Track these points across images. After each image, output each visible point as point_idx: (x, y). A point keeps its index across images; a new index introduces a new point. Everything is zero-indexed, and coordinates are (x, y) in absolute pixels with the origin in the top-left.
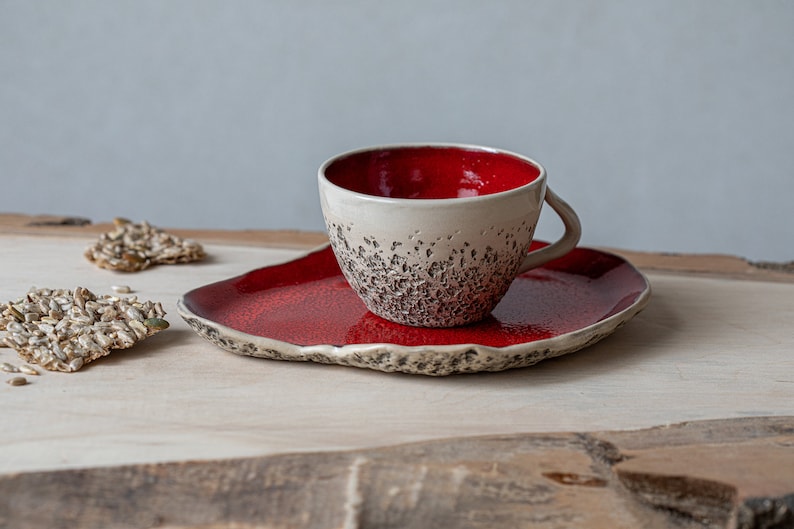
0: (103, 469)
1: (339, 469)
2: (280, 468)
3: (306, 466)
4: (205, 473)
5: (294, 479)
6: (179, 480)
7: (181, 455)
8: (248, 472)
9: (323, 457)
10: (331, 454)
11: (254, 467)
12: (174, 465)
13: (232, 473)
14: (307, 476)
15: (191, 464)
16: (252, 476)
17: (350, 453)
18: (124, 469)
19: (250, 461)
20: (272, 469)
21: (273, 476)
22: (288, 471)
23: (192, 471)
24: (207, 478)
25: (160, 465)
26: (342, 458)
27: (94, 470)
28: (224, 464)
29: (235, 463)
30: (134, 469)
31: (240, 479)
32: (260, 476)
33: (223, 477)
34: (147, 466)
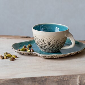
0: (38, 77)
1: (76, 77)
2: (66, 77)
3: (70, 77)
4: (54, 78)
5: (69, 79)
6: (50, 79)
7: (51, 75)
8: (61, 78)
9: (73, 75)
10: (75, 75)
11: (62, 77)
12: (50, 76)
13: (59, 78)
14: (71, 78)
15: (52, 76)
16: (62, 78)
17: (77, 75)
18: (41, 77)
19: (62, 76)
20: (65, 77)
21: (65, 78)
22: (68, 78)
23: (52, 77)
24: (55, 79)
25: (47, 77)
26: (76, 76)
27: (37, 77)
28: (57, 76)
29: (59, 76)
30: (43, 77)
31: (60, 79)
32: (63, 78)
33: (57, 79)
34: (45, 77)
